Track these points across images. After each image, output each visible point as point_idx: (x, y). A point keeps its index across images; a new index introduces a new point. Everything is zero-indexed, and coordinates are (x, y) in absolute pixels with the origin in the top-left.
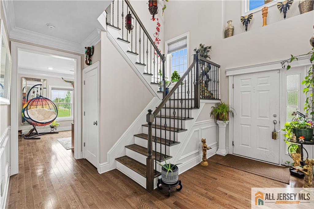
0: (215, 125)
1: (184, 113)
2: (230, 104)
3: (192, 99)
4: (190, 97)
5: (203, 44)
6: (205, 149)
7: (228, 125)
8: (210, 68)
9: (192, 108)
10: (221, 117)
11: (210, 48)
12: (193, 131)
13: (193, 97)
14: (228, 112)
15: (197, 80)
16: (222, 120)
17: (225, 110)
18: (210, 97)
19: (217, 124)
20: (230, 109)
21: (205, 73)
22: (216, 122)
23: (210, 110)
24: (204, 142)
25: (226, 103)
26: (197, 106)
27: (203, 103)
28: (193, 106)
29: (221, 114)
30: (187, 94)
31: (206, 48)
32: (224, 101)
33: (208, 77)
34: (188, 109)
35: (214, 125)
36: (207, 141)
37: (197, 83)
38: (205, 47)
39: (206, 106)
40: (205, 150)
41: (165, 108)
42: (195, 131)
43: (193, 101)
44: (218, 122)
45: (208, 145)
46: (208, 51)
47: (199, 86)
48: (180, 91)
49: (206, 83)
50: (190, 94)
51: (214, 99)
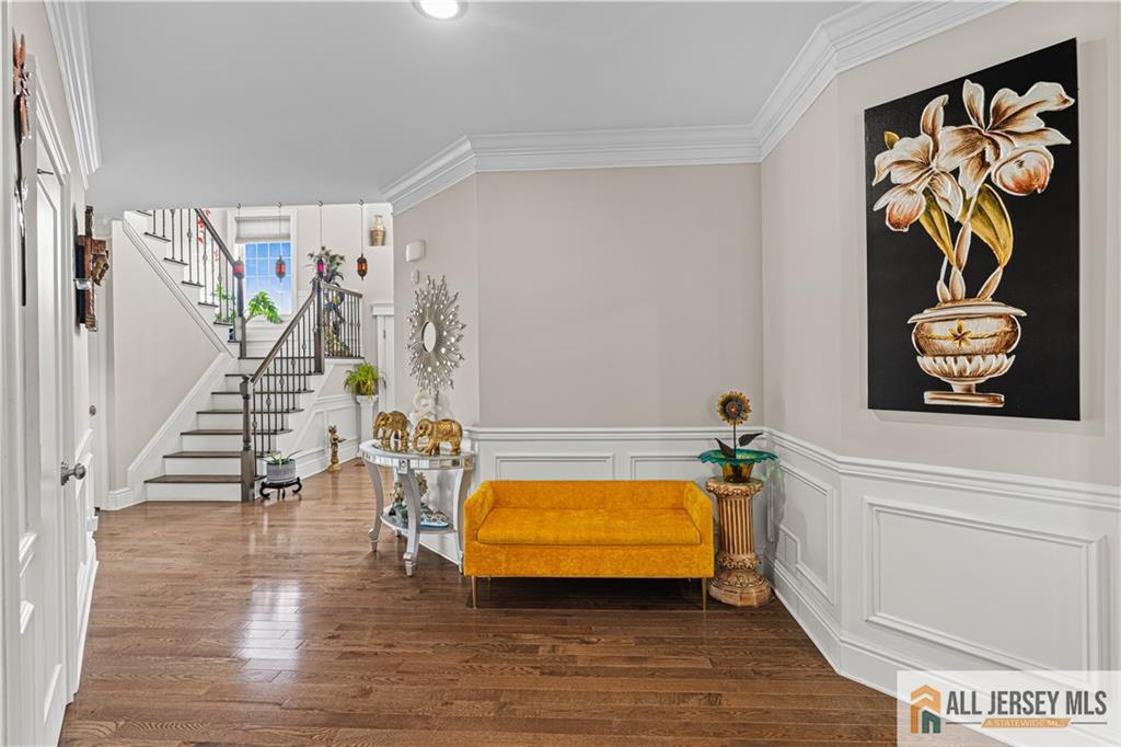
0: (354, 405)
1: (296, 383)
2: (380, 366)
3: (309, 357)
4: (307, 355)
5: (327, 249)
6: (335, 442)
7: (376, 403)
8: (342, 299)
9: (310, 374)
10: (363, 390)
11: (342, 258)
12: (313, 413)
13: (313, 355)
14: (376, 381)
15: (319, 325)
16: (365, 394)
17: (370, 376)
18: (344, 353)
19: (358, 404)
20: (380, 375)
21: (333, 307)
22: (355, 400)
23: (345, 377)
24: (333, 431)
25: (373, 364)
26: (319, 370)
27: (329, 364)
28: (313, 370)
29: (364, 384)
30: (302, 350)
31: (334, 257)
32: (369, 360)
33: (339, 314)
34: (305, 375)
35: (352, 404)
36: (338, 429)
37: (319, 331)
38: (331, 254)
39: (337, 369)
40: (335, 445)
41: (268, 375)
42: (317, 414)
43: (313, 361)
44: (359, 398)
45: (339, 435)
46: (338, 264)
47: (322, 334)
48: (296, 338)
49: (336, 326)
50: (307, 350)
51: (350, 356)
